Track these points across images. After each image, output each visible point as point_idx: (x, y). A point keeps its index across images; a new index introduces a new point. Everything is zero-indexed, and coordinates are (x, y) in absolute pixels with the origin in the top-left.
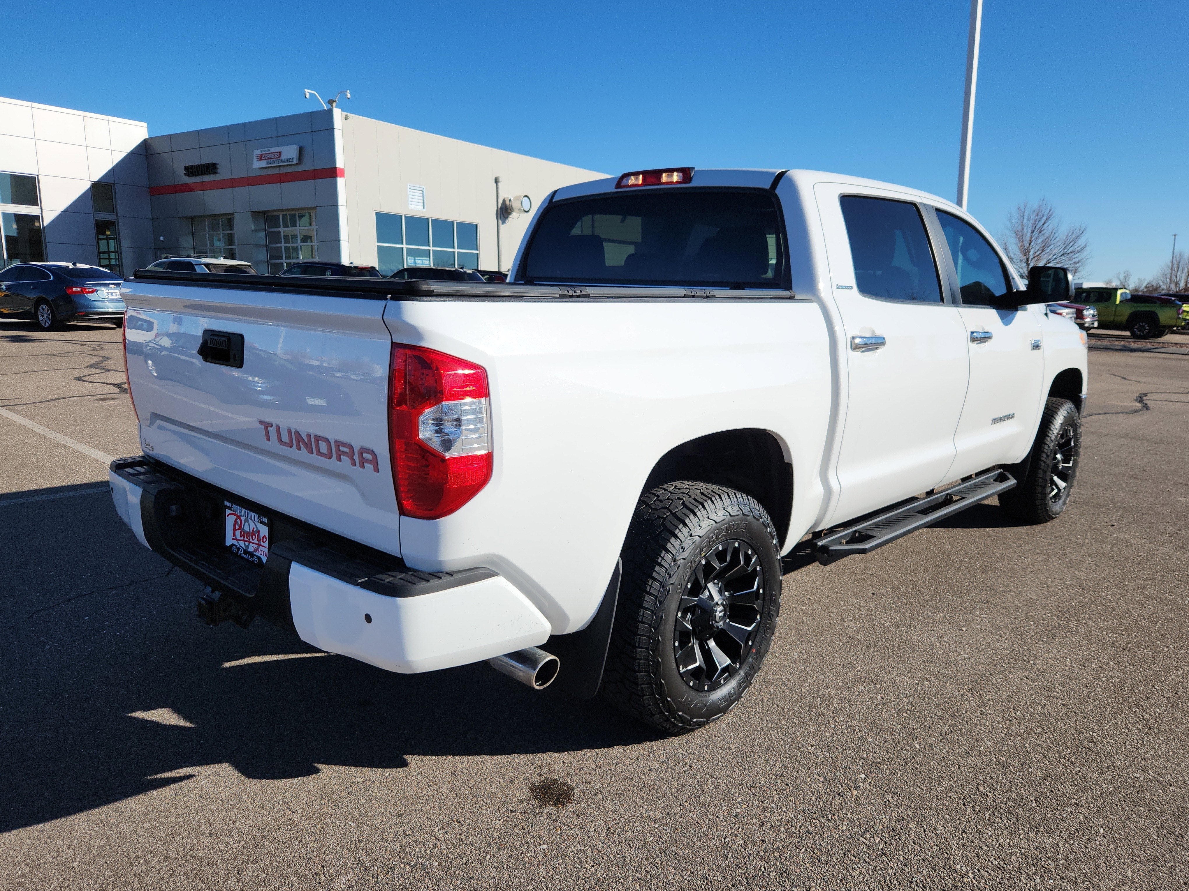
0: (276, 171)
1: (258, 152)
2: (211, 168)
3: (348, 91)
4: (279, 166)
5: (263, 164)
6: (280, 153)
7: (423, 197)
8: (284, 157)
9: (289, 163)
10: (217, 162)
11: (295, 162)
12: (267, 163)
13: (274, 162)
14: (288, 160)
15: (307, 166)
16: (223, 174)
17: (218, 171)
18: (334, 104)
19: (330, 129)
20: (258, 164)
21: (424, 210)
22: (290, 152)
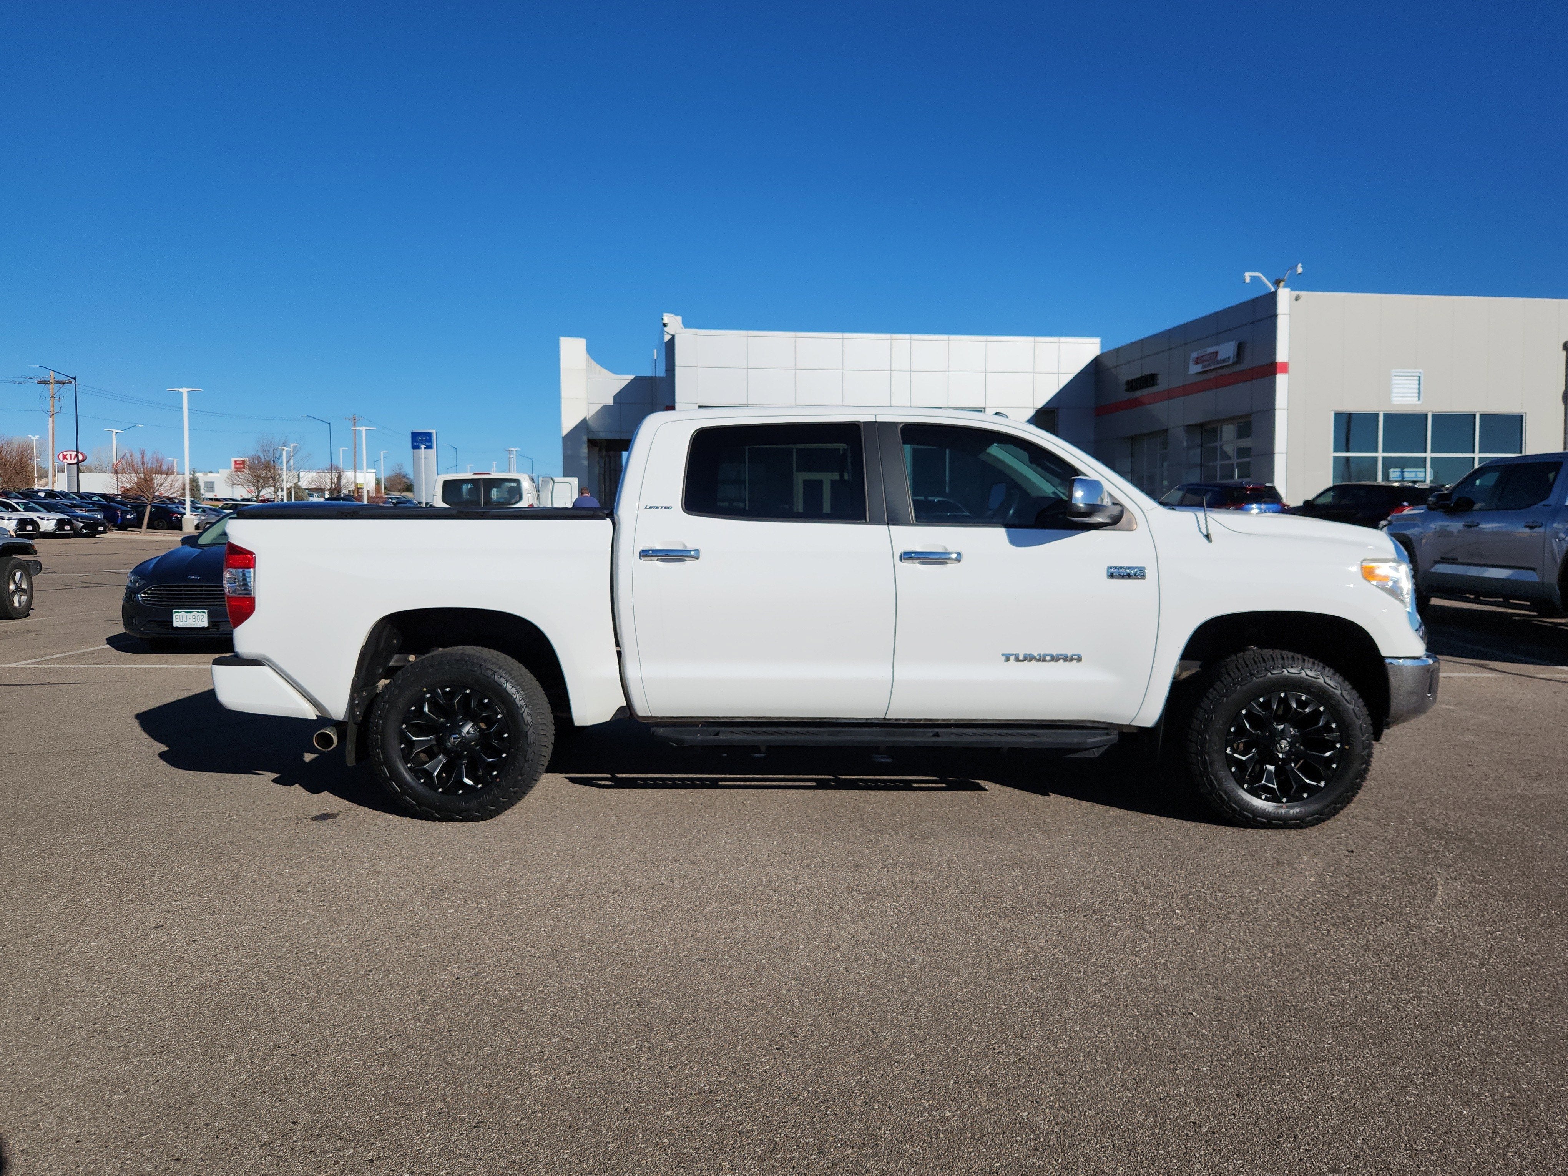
0: (1212, 375)
1: (1194, 355)
2: (1150, 380)
3: (1300, 265)
4: (1216, 369)
5: (1199, 368)
6: (1217, 352)
7: (1419, 385)
8: (1220, 357)
9: (1226, 364)
10: (1156, 372)
11: (1231, 361)
12: (1204, 367)
13: (1209, 365)
14: (1224, 361)
15: (1246, 365)
16: (1163, 384)
17: (1158, 382)
18: (1282, 284)
19: (1272, 316)
20: (1194, 369)
21: (1419, 403)
22: (1227, 350)
